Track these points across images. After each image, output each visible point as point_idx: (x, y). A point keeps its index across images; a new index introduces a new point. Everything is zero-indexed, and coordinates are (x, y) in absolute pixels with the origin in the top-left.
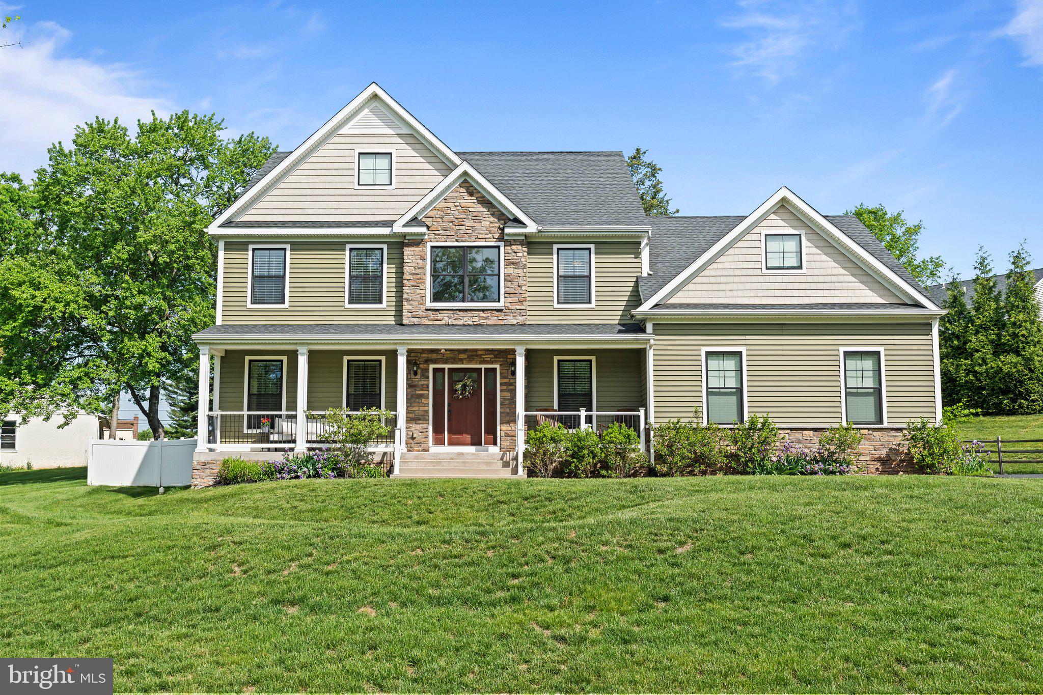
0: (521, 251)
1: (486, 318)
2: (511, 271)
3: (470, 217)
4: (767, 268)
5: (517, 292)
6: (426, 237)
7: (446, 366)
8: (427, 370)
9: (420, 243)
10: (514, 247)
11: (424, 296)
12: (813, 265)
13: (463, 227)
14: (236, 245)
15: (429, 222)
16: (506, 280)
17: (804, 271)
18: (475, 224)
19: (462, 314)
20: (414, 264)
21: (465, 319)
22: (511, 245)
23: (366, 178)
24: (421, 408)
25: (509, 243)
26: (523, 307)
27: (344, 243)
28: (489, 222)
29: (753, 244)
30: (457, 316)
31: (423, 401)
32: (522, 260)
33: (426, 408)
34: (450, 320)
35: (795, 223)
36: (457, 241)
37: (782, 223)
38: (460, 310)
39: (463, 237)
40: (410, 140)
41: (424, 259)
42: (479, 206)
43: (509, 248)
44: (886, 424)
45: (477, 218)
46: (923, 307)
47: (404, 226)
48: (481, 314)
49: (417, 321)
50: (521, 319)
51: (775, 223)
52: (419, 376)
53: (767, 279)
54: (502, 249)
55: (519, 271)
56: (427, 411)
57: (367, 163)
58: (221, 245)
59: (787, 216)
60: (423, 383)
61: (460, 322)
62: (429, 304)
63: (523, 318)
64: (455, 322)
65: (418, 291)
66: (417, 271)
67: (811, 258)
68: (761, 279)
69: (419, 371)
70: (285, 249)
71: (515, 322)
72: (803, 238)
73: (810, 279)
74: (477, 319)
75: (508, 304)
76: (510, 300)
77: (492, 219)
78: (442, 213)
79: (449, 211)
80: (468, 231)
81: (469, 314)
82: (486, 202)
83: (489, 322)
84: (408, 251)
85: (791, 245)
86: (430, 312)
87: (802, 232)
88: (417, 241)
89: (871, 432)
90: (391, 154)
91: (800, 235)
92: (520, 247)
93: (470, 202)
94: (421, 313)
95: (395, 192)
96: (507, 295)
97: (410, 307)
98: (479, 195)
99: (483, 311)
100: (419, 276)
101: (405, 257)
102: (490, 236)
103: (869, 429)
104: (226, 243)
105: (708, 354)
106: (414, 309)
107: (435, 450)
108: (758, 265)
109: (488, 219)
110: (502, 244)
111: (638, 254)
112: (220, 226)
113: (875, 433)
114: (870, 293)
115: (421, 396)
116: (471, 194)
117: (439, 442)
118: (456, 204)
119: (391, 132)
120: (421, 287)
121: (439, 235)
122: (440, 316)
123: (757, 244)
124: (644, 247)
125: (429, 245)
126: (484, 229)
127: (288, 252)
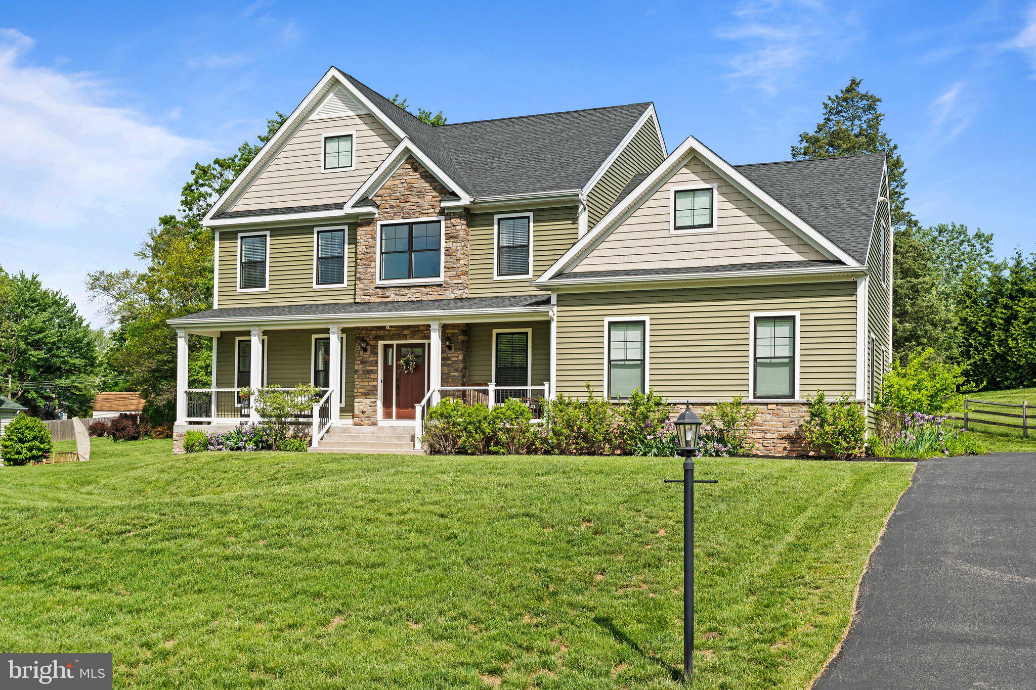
0: (460, 225)
1: (427, 294)
2: (451, 245)
3: (414, 193)
4: (676, 228)
5: (455, 266)
6: (376, 216)
7: (395, 342)
8: (376, 347)
9: (371, 222)
10: (453, 221)
11: (373, 275)
12: (725, 221)
13: (409, 204)
14: (228, 234)
15: (378, 201)
16: (446, 255)
17: (715, 228)
18: (419, 200)
19: (406, 291)
20: (366, 243)
21: (409, 295)
22: (450, 219)
23: (332, 161)
24: (371, 383)
25: (448, 217)
26: (460, 281)
27: (312, 227)
28: (431, 195)
29: (662, 203)
30: (402, 293)
31: (373, 376)
32: (461, 233)
33: (375, 383)
34: (396, 297)
35: (707, 175)
36: (403, 218)
37: (693, 177)
38: (405, 287)
39: (408, 213)
40: (368, 120)
41: (374, 238)
42: (423, 181)
43: (449, 222)
44: (797, 398)
45: (421, 194)
46: (843, 263)
47: (353, 207)
48: (423, 289)
49: (367, 299)
50: (459, 293)
51: (685, 177)
52: (368, 353)
53: (675, 240)
54: (443, 223)
55: (458, 245)
56: (376, 387)
57: (332, 146)
58: (217, 235)
59: (699, 168)
60: (372, 359)
61: (405, 299)
62: (378, 282)
63: (461, 292)
64: (400, 299)
65: (369, 270)
66: (369, 250)
67: (724, 214)
68: (668, 241)
69: (369, 348)
70: (265, 236)
71: (453, 296)
72: (715, 192)
73: (721, 238)
74: (419, 295)
75: (447, 279)
76: (449, 274)
77: (434, 194)
78: (389, 191)
79: (396, 189)
80: (412, 208)
81: (412, 290)
82: (429, 177)
83: (429, 298)
84: (361, 231)
85: (702, 201)
86: (379, 290)
87: (715, 186)
88: (368, 221)
89: (779, 407)
90: (351, 135)
91: (712, 189)
92: (458, 220)
93: (414, 177)
94: (371, 291)
95: (355, 173)
96: (447, 270)
97: (362, 286)
98: (423, 170)
99: (425, 286)
100: (369, 255)
101: (359, 237)
102: (432, 210)
103: (777, 404)
104: (221, 234)
105: (611, 324)
106: (365, 288)
107: (383, 423)
108: (665, 226)
109: (430, 194)
110: (442, 218)
111: (575, 220)
112: (212, 218)
113: (785, 408)
114: (787, 249)
115: (371, 372)
116: (415, 170)
117: (388, 415)
118: (403, 181)
119: (352, 113)
120: (372, 266)
121: (387, 213)
122: (388, 293)
123: (665, 203)
124: (581, 212)
125: (379, 223)
126: (427, 204)
127: (268, 238)
